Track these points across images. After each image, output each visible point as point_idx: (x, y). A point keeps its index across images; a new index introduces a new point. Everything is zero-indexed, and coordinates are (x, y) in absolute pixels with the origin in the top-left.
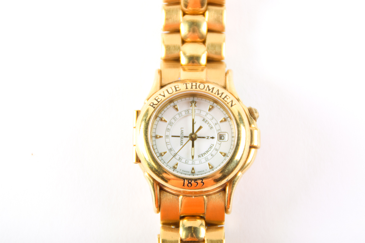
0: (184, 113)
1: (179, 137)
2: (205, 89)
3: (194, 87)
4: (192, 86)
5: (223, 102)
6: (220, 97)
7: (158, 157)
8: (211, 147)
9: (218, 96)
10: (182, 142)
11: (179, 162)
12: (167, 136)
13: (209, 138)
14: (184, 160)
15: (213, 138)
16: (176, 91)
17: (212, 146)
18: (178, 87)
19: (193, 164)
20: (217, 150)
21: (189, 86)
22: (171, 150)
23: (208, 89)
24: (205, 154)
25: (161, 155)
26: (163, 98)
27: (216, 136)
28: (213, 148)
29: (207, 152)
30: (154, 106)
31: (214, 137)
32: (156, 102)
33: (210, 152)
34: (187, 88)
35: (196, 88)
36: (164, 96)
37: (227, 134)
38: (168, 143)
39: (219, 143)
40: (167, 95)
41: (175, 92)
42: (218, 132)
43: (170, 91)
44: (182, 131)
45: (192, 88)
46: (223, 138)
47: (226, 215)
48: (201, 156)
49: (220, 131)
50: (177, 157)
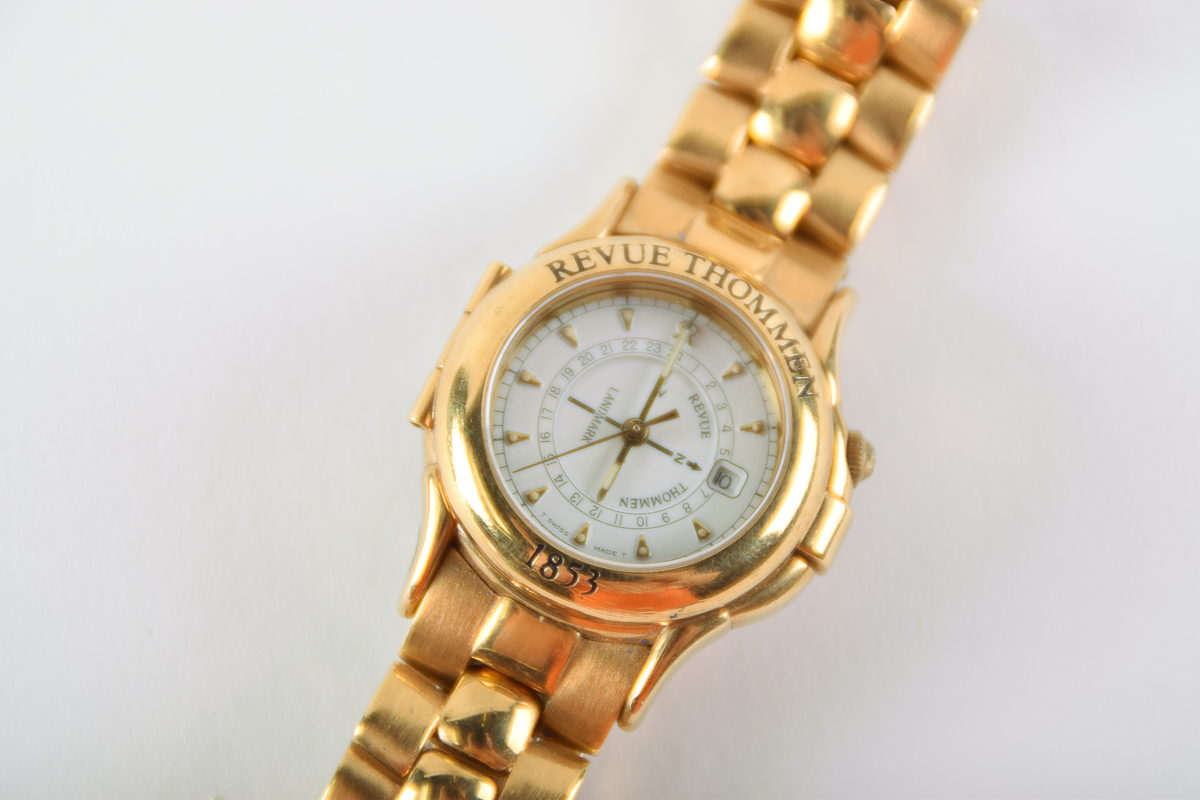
0: (641, 347)
1: (590, 410)
2: (747, 301)
3: (714, 279)
4: (711, 271)
5: (781, 367)
6: (782, 349)
7: (494, 440)
8: (673, 493)
9: (776, 344)
10: (590, 432)
11: (550, 489)
12: (554, 391)
13: (684, 461)
14: (568, 490)
15: (694, 466)
16: (654, 262)
17: (680, 490)
18: (665, 255)
19: (591, 514)
20: (688, 509)
21: (701, 268)
22: (545, 437)
23: (753, 307)
24: (644, 502)
25: (507, 439)
26: (602, 265)
27: (707, 467)
28: (680, 499)
29: (656, 500)
30: (562, 274)
31: (699, 464)
32: (572, 266)
33: (665, 505)
34: (690, 271)
35: (720, 285)
36: (608, 259)
37: (743, 476)
38: (546, 414)
39: (708, 491)
40: (619, 261)
41: (646, 264)
42: (720, 457)
43: (635, 255)
44: (610, 398)
45: (706, 278)
46: (725, 482)
47: (615, 729)
48: (629, 504)
49: (725, 457)
50: (554, 469)
